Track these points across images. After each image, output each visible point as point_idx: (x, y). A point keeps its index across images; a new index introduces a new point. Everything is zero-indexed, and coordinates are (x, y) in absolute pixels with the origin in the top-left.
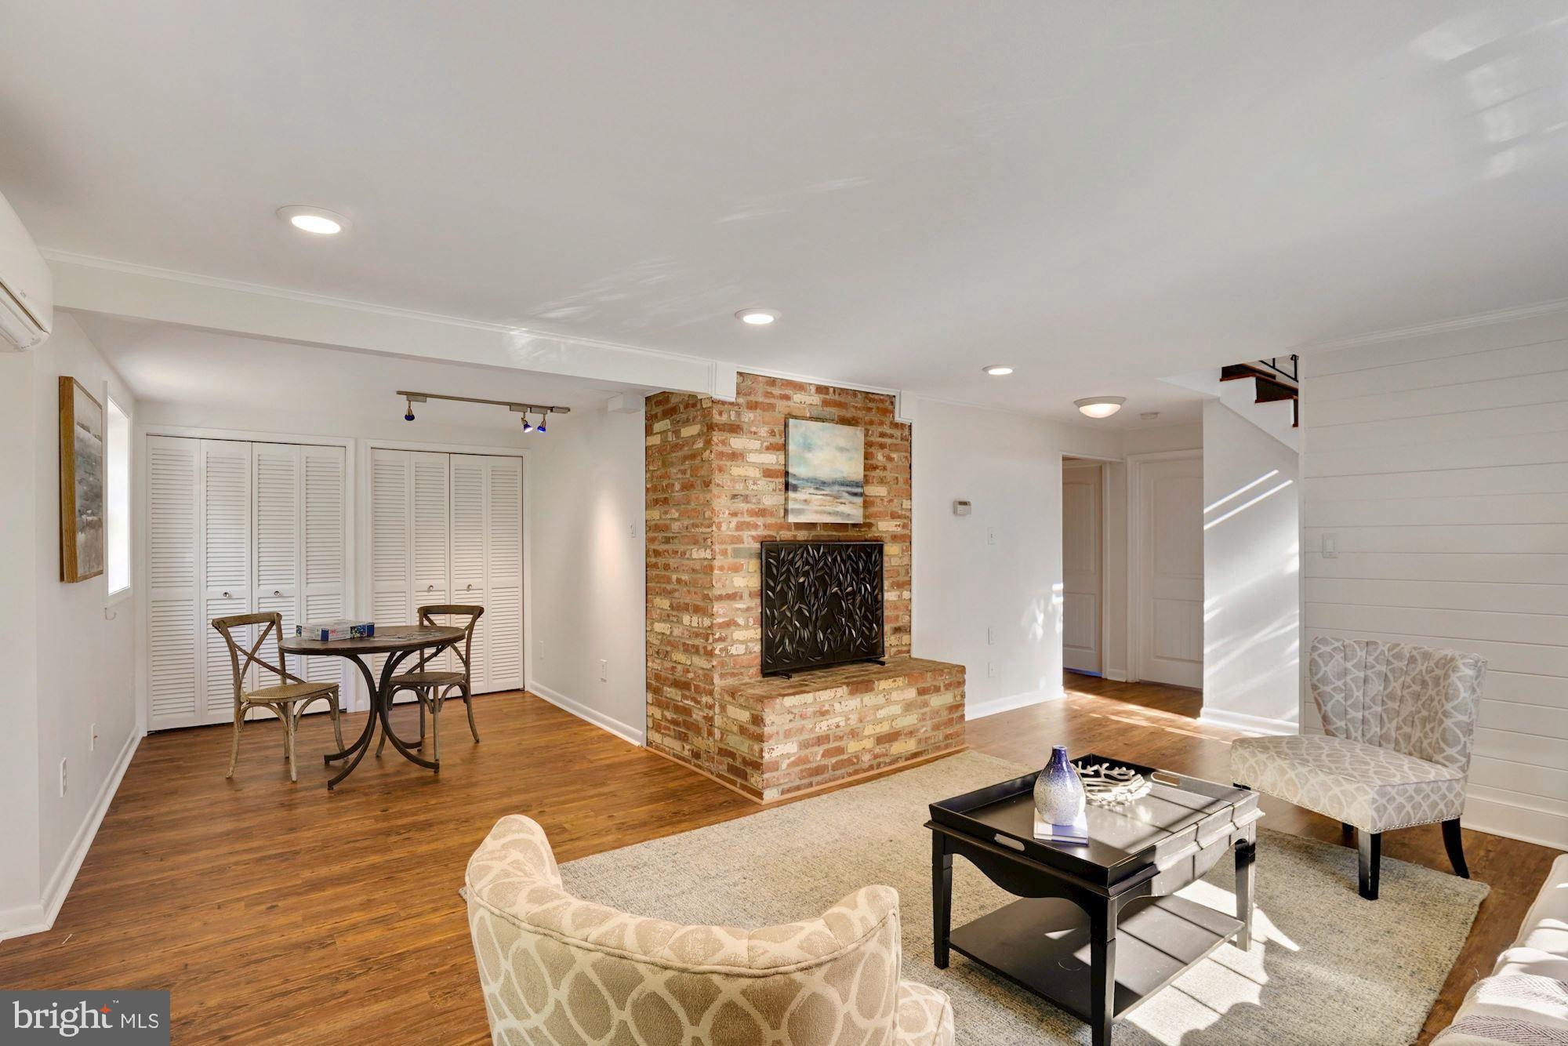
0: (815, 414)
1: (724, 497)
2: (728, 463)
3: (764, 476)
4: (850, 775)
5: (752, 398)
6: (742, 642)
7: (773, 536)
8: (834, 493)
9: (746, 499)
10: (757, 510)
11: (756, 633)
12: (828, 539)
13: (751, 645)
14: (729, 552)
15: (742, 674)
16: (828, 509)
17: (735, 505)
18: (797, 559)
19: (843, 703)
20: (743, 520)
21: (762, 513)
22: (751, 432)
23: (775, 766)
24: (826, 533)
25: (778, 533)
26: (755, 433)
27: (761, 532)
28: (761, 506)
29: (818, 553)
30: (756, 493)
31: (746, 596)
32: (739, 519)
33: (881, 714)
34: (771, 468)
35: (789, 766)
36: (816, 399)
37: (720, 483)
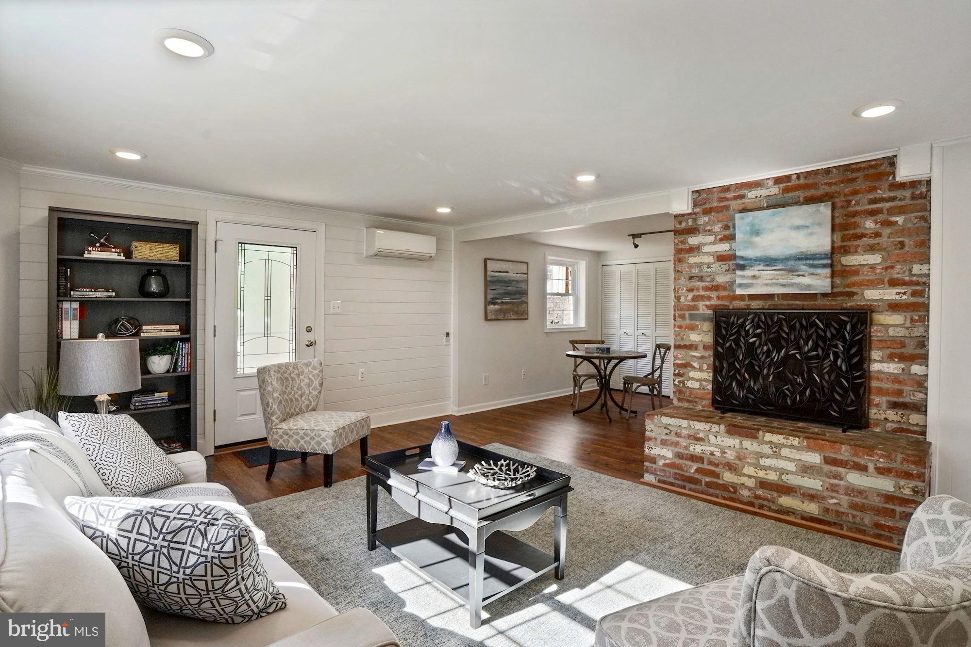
0: (774, 201)
1: (683, 278)
2: (687, 256)
3: (718, 261)
5: (708, 206)
6: (697, 380)
7: (726, 306)
9: (701, 279)
10: (711, 286)
11: (708, 375)
13: (704, 383)
14: (687, 316)
15: (696, 402)
17: (692, 284)
18: (747, 323)
19: (718, 437)
20: (698, 294)
21: (716, 288)
22: (706, 231)
23: (653, 460)
24: (785, 303)
25: (731, 303)
26: (709, 231)
27: (714, 302)
28: (715, 283)
30: (708, 274)
31: (701, 347)
32: (696, 293)
33: (764, 462)
34: (724, 254)
35: (665, 465)
36: (775, 190)
37: (680, 269)
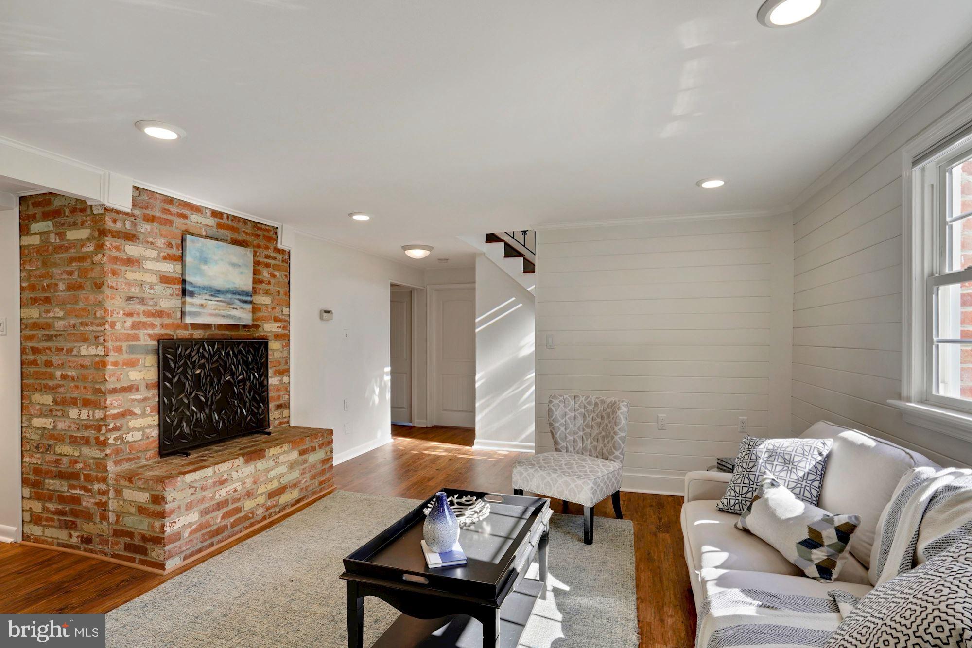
0: (210, 233)
1: (118, 298)
2: (123, 268)
3: (161, 282)
4: (246, 528)
5: (149, 212)
6: (138, 430)
7: (170, 335)
8: (226, 300)
9: (142, 301)
10: (154, 312)
11: (154, 420)
12: (221, 337)
13: (148, 431)
14: (124, 349)
15: (138, 458)
16: (223, 312)
17: (130, 306)
18: (193, 354)
19: (239, 470)
20: (139, 320)
21: (160, 314)
22: (148, 242)
23: (177, 536)
24: (220, 332)
25: (175, 332)
26: (152, 243)
27: (158, 331)
28: (158, 308)
29: (213, 349)
30: (152, 296)
31: (142, 388)
32: (135, 319)
33: (272, 474)
34: (167, 275)
35: (191, 533)
36: (212, 222)
37: (114, 285)
